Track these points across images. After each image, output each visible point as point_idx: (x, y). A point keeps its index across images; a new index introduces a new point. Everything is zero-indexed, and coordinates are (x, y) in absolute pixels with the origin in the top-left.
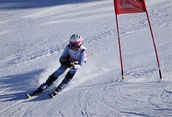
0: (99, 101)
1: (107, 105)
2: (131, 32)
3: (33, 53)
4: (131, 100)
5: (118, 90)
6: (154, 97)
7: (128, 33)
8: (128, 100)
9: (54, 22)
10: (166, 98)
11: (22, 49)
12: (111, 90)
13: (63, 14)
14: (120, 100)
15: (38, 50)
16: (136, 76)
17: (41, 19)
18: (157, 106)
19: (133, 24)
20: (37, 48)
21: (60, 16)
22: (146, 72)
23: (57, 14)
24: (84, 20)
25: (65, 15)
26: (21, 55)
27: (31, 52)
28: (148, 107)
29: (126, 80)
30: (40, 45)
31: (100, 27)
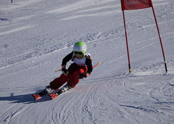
0: (103, 94)
2: (147, 26)
4: (133, 94)
5: (124, 83)
6: (156, 90)
7: (144, 27)
8: (131, 93)
9: (76, 17)
10: (168, 91)
11: (40, 43)
12: (116, 84)
13: (85, 9)
14: (122, 93)
15: (56, 44)
16: (144, 69)
17: (63, 14)
18: (158, 99)
19: (151, 18)
20: (55, 42)
21: (82, 11)
22: (155, 65)
23: (80, 9)
24: (105, 15)
25: (87, 10)
26: (38, 48)
28: (148, 101)
29: (133, 74)
30: (59, 39)
31: (118, 22)
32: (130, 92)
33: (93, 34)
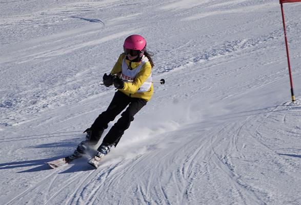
0: (251, 136)
1: (261, 143)
3: (167, 63)
4: (298, 135)
5: (283, 119)
8: (295, 135)
9: (207, 14)
12: (271, 120)
14: (281, 134)
15: (176, 58)
17: (186, 10)
20: (174, 55)
24: (252, 11)
27: (165, 62)
29: (298, 103)
30: (180, 51)
31: (274, 21)
32: (293, 132)
33: (233, 42)
